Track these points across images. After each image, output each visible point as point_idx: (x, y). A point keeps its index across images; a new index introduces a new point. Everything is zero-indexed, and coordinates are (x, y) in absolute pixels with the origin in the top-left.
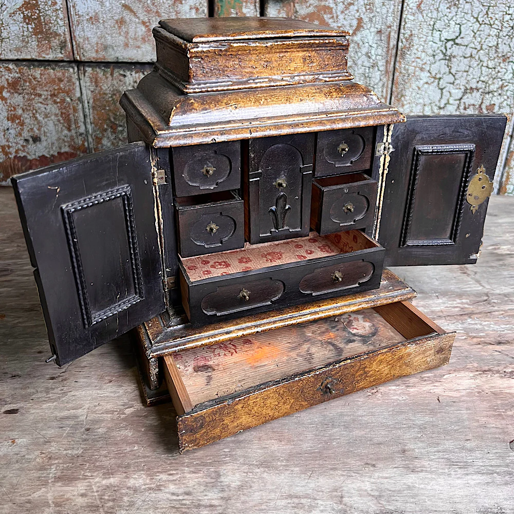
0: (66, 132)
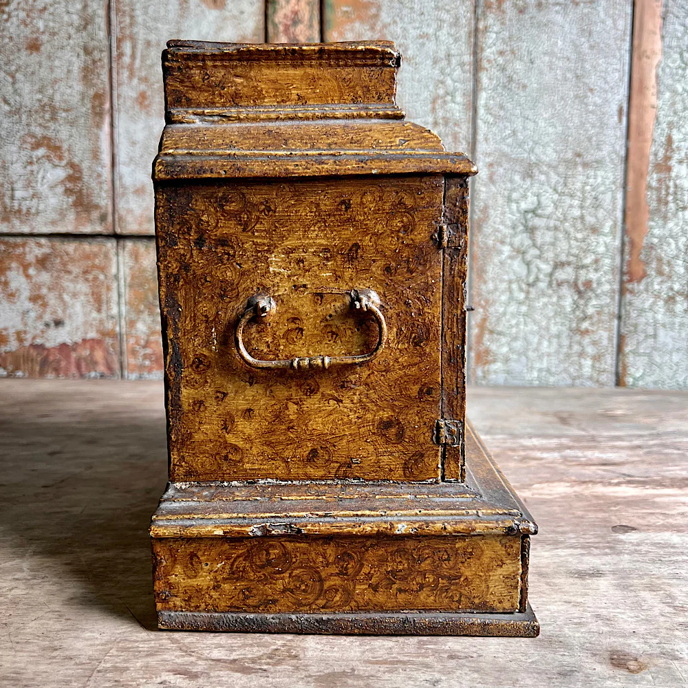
0: (95, 314)
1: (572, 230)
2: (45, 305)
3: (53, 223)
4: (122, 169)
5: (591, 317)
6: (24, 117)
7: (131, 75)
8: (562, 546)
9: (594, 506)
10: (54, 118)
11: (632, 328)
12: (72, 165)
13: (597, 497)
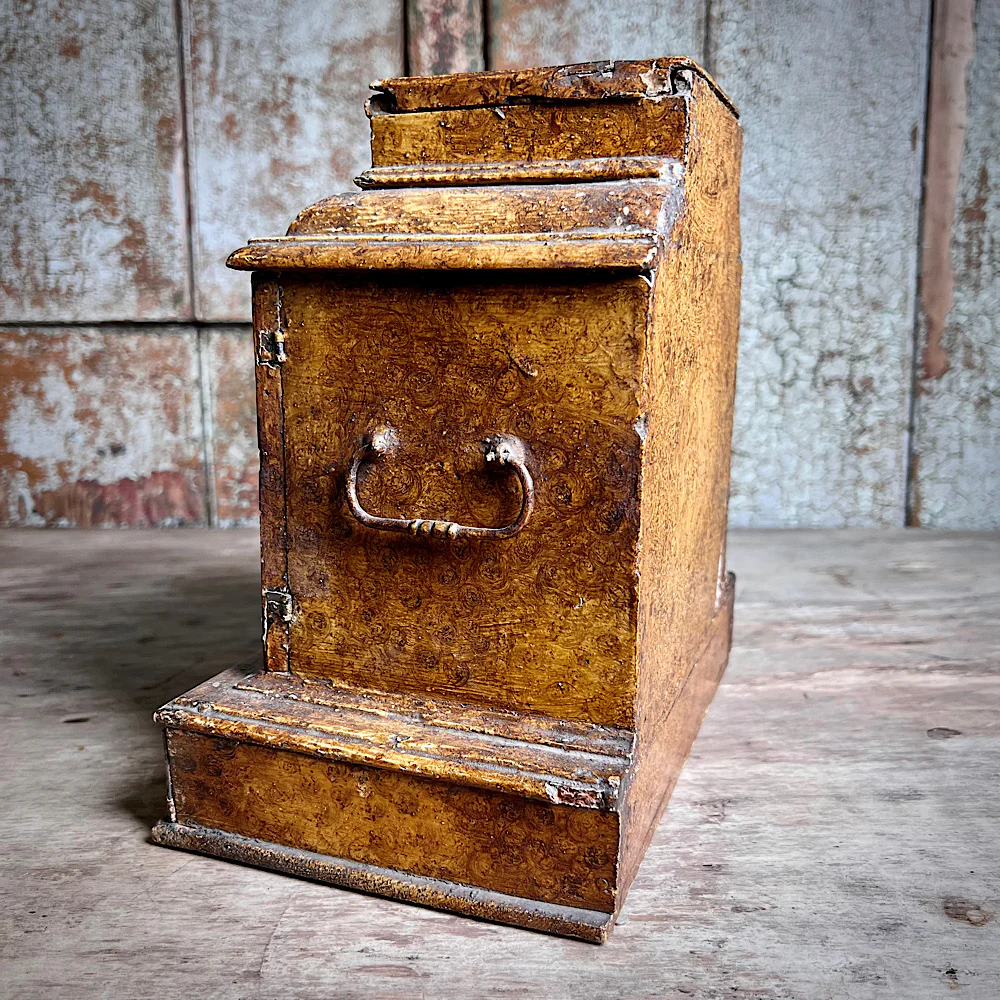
0: (168, 436)
1: (844, 307)
2: (97, 424)
3: (106, 306)
4: (202, 227)
5: (871, 430)
6: (60, 154)
7: (213, 92)
8: (864, 758)
9: (899, 701)
10: (102, 155)
11: (929, 444)
12: (130, 222)
13: (903, 689)
